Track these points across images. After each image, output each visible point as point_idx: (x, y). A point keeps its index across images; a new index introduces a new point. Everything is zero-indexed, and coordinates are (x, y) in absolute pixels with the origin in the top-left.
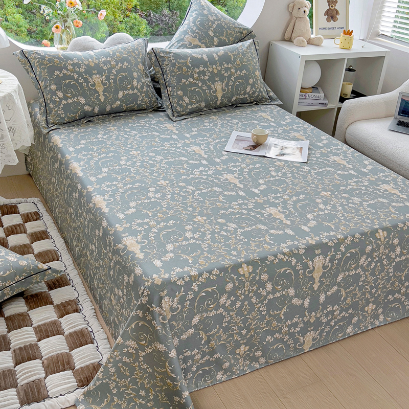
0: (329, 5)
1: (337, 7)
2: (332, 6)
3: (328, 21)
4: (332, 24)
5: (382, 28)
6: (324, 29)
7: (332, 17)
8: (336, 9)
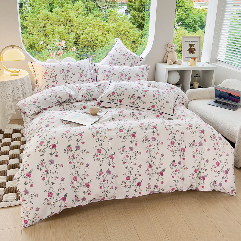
0: (190, 46)
1: (194, 47)
2: (192, 47)
3: (190, 53)
4: (192, 55)
5: (219, 57)
6: (187, 57)
7: (192, 52)
8: (194, 48)
